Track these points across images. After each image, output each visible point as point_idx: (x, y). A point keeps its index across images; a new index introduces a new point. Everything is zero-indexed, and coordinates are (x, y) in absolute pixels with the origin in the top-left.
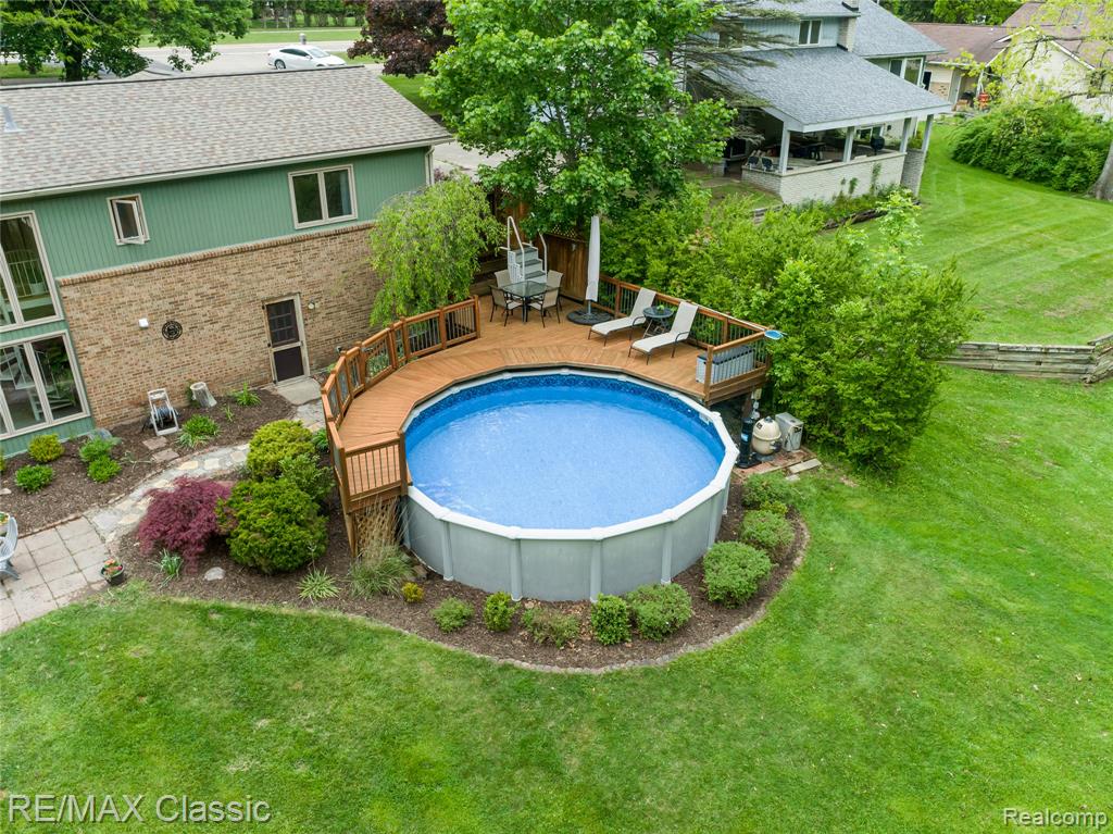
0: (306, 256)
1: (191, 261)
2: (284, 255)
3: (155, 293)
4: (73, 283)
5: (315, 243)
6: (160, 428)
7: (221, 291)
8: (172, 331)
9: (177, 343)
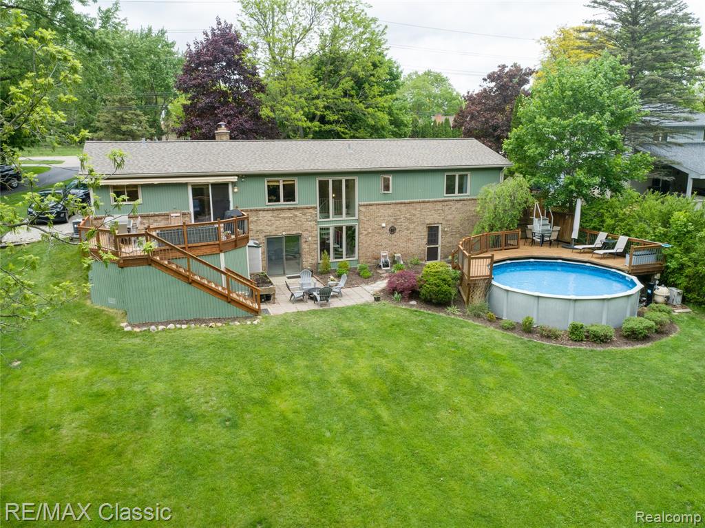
0: (447, 208)
1: (405, 203)
2: (439, 206)
3: (390, 214)
4: (364, 205)
5: (451, 203)
6: (384, 267)
7: (413, 217)
8: (392, 230)
9: (393, 236)
